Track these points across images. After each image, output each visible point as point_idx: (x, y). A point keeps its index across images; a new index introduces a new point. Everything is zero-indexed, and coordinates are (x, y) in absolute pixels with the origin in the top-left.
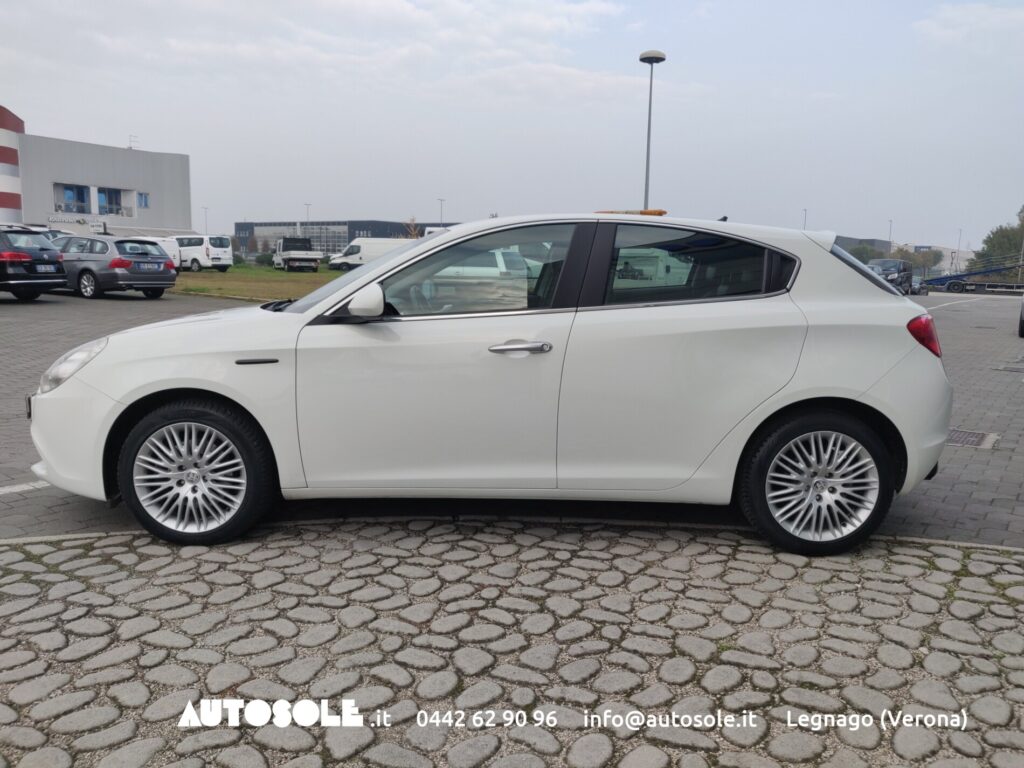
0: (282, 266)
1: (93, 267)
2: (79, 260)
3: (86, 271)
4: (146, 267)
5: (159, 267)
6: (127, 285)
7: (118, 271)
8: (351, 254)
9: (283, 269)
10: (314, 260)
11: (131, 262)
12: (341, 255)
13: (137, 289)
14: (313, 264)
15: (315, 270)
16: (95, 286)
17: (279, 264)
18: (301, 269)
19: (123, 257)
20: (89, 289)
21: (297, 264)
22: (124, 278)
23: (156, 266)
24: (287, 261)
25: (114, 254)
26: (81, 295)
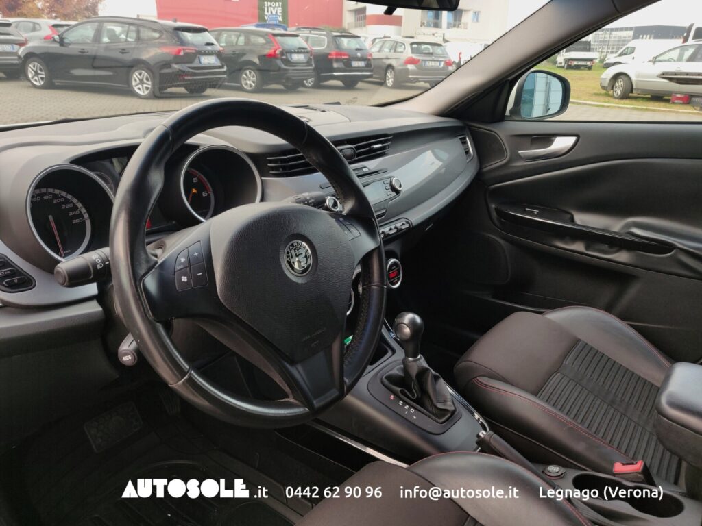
0: (563, 65)
1: (394, 63)
2: (387, 58)
3: (390, 67)
4: (429, 64)
5: (440, 65)
6: (415, 79)
7: (410, 67)
8: (625, 54)
9: (563, 67)
10: (591, 60)
11: (419, 60)
12: (617, 55)
13: (425, 82)
14: (588, 63)
15: (589, 68)
16: (394, 79)
17: (561, 63)
18: (578, 67)
19: (415, 56)
20: (390, 81)
21: (575, 63)
22: (414, 73)
23: (438, 64)
24: (567, 60)
25: (408, 53)
26: (387, 86)
